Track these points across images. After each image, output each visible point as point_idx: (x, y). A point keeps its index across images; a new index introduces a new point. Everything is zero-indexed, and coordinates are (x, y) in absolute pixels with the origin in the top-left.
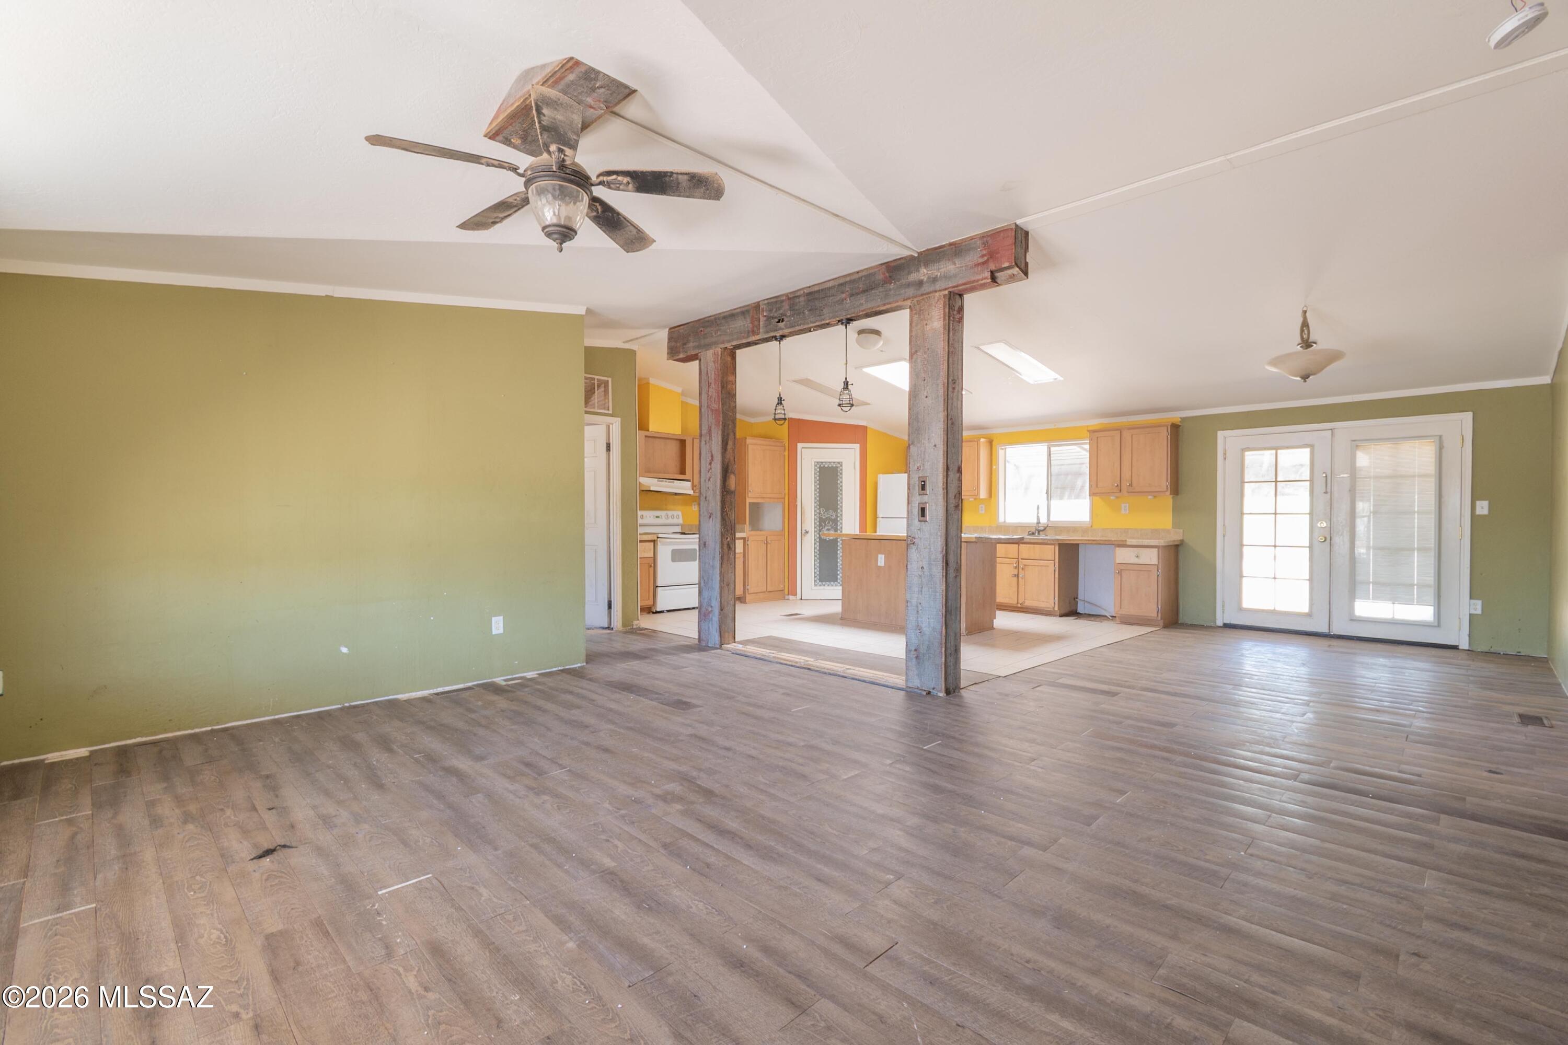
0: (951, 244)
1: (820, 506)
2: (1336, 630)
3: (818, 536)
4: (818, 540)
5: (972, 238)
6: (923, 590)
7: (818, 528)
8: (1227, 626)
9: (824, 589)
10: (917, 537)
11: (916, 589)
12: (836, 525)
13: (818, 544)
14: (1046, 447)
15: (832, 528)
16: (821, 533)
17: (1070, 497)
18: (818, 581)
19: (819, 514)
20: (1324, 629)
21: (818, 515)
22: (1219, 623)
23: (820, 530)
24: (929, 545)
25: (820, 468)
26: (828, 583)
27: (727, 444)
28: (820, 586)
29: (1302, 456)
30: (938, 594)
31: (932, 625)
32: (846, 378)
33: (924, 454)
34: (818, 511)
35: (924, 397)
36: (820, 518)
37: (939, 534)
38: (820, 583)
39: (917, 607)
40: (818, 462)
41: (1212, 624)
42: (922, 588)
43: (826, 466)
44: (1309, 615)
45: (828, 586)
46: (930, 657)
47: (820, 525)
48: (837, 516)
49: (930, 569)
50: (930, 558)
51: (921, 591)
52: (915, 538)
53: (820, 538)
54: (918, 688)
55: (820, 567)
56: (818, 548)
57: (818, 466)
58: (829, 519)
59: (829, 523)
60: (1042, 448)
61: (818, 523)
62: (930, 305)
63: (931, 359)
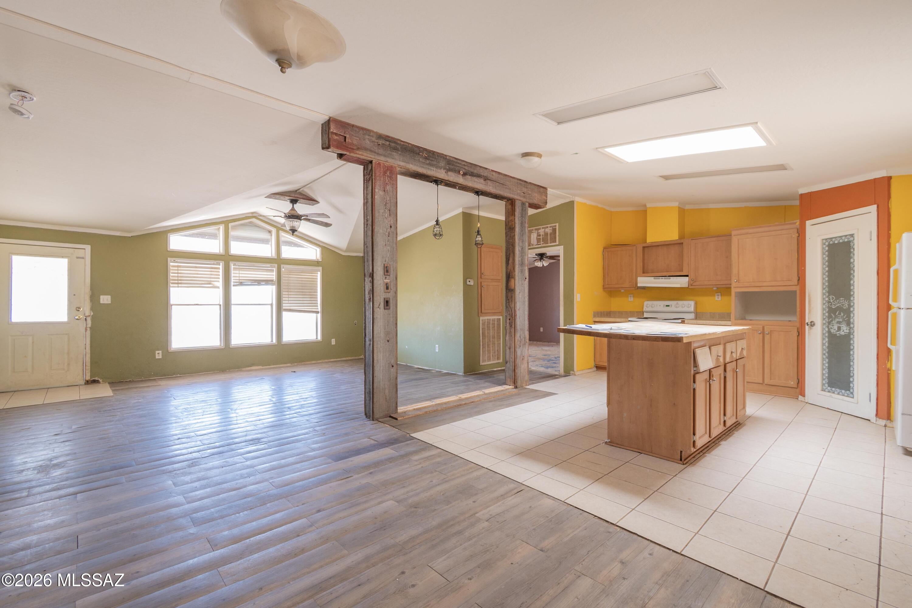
1: (830, 292)
3: (827, 329)
4: (827, 335)
7: (827, 319)
9: (831, 396)
12: (849, 317)
13: (827, 339)
15: (844, 320)
16: (830, 326)
18: (827, 385)
19: (829, 302)
21: (827, 304)
23: (829, 323)
25: (829, 245)
26: (838, 390)
27: (509, 260)
28: (829, 392)
34: (827, 299)
36: (829, 307)
38: (829, 388)
40: (826, 239)
43: (836, 242)
45: (839, 394)
47: (830, 317)
48: (850, 306)
53: (829, 332)
55: (829, 368)
56: (827, 344)
57: (827, 244)
58: (840, 309)
59: (840, 314)
61: (827, 314)
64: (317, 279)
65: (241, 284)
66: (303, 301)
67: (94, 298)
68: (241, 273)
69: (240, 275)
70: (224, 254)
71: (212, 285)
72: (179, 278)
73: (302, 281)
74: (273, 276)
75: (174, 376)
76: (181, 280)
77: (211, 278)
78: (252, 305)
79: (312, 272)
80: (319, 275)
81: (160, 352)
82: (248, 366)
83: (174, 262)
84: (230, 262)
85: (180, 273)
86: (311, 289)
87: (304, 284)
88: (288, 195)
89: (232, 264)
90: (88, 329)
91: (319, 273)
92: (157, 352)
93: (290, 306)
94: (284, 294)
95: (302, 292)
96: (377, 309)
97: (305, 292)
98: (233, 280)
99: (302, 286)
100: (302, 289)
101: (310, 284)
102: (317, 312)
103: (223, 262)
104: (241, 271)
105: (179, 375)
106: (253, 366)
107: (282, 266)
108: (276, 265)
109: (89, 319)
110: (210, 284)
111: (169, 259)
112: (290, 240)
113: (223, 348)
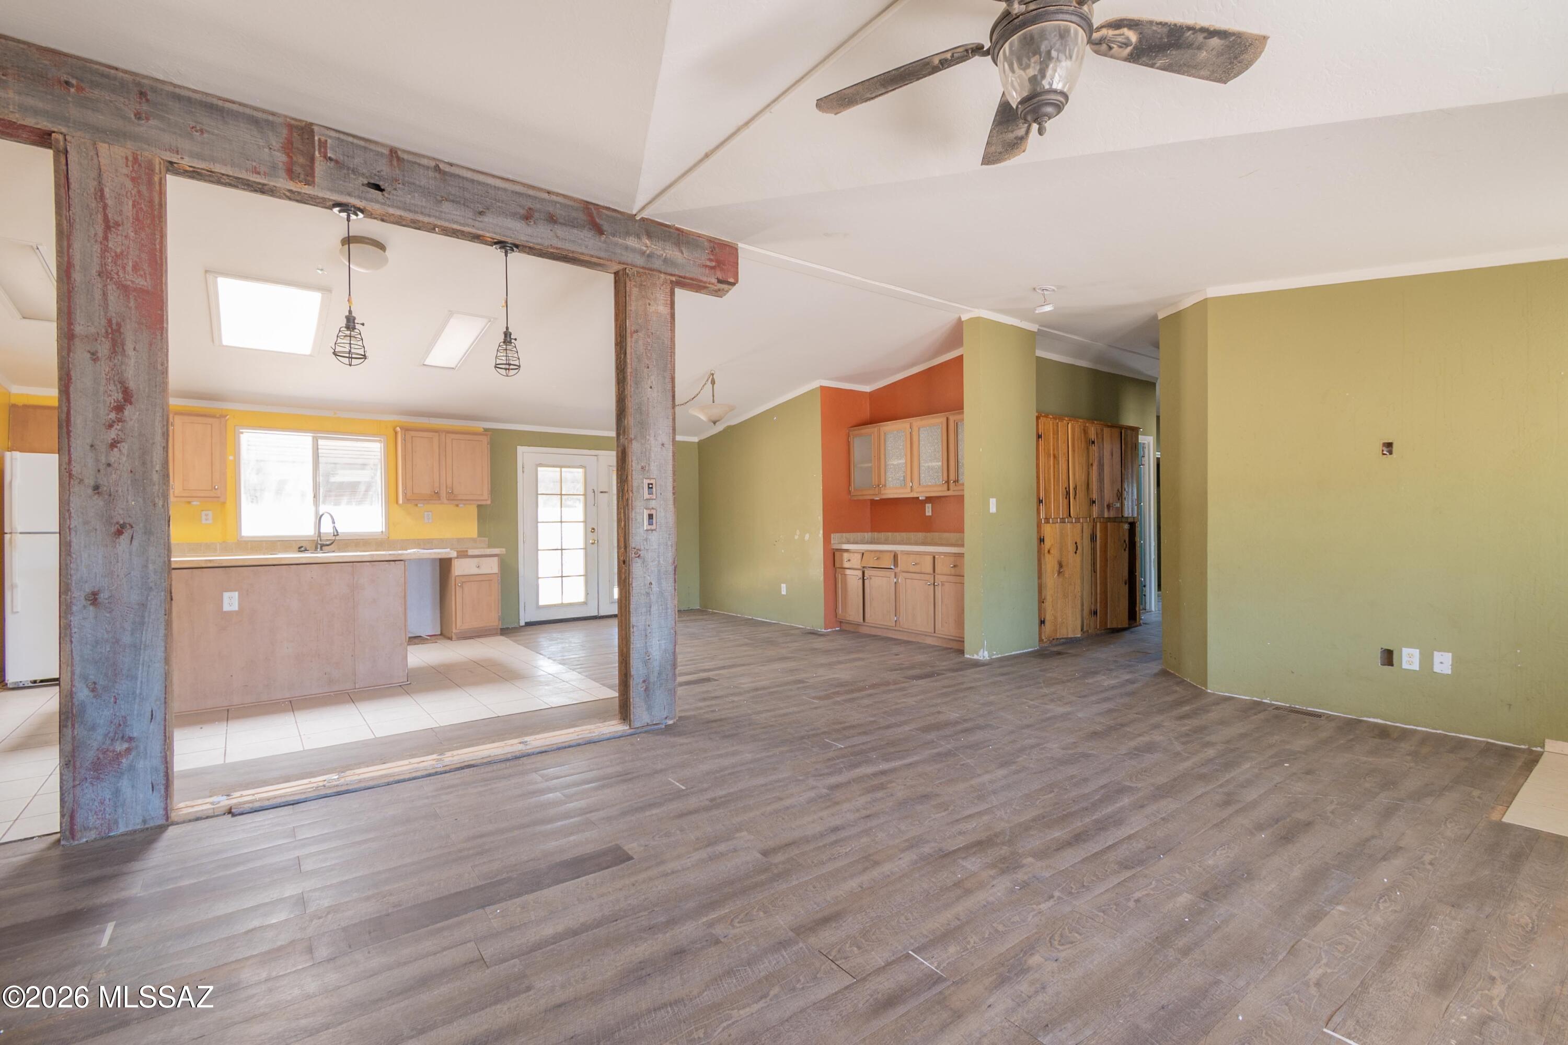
0: (678, 229)
2: (602, 613)
5: (699, 236)
6: (652, 610)
8: (529, 624)
10: (642, 548)
11: (644, 610)
14: (311, 438)
17: (349, 503)
20: (595, 614)
22: (522, 623)
24: (659, 557)
29: (579, 473)
30: (669, 610)
31: (663, 647)
32: (507, 328)
33: (650, 453)
35: (647, 386)
37: (670, 543)
39: (645, 630)
41: (516, 625)
42: (650, 607)
44: (585, 603)
46: (661, 684)
49: (660, 584)
50: (659, 571)
51: (650, 611)
52: (640, 550)
54: (648, 725)
60: (305, 440)
62: (654, 285)
63: (656, 345)
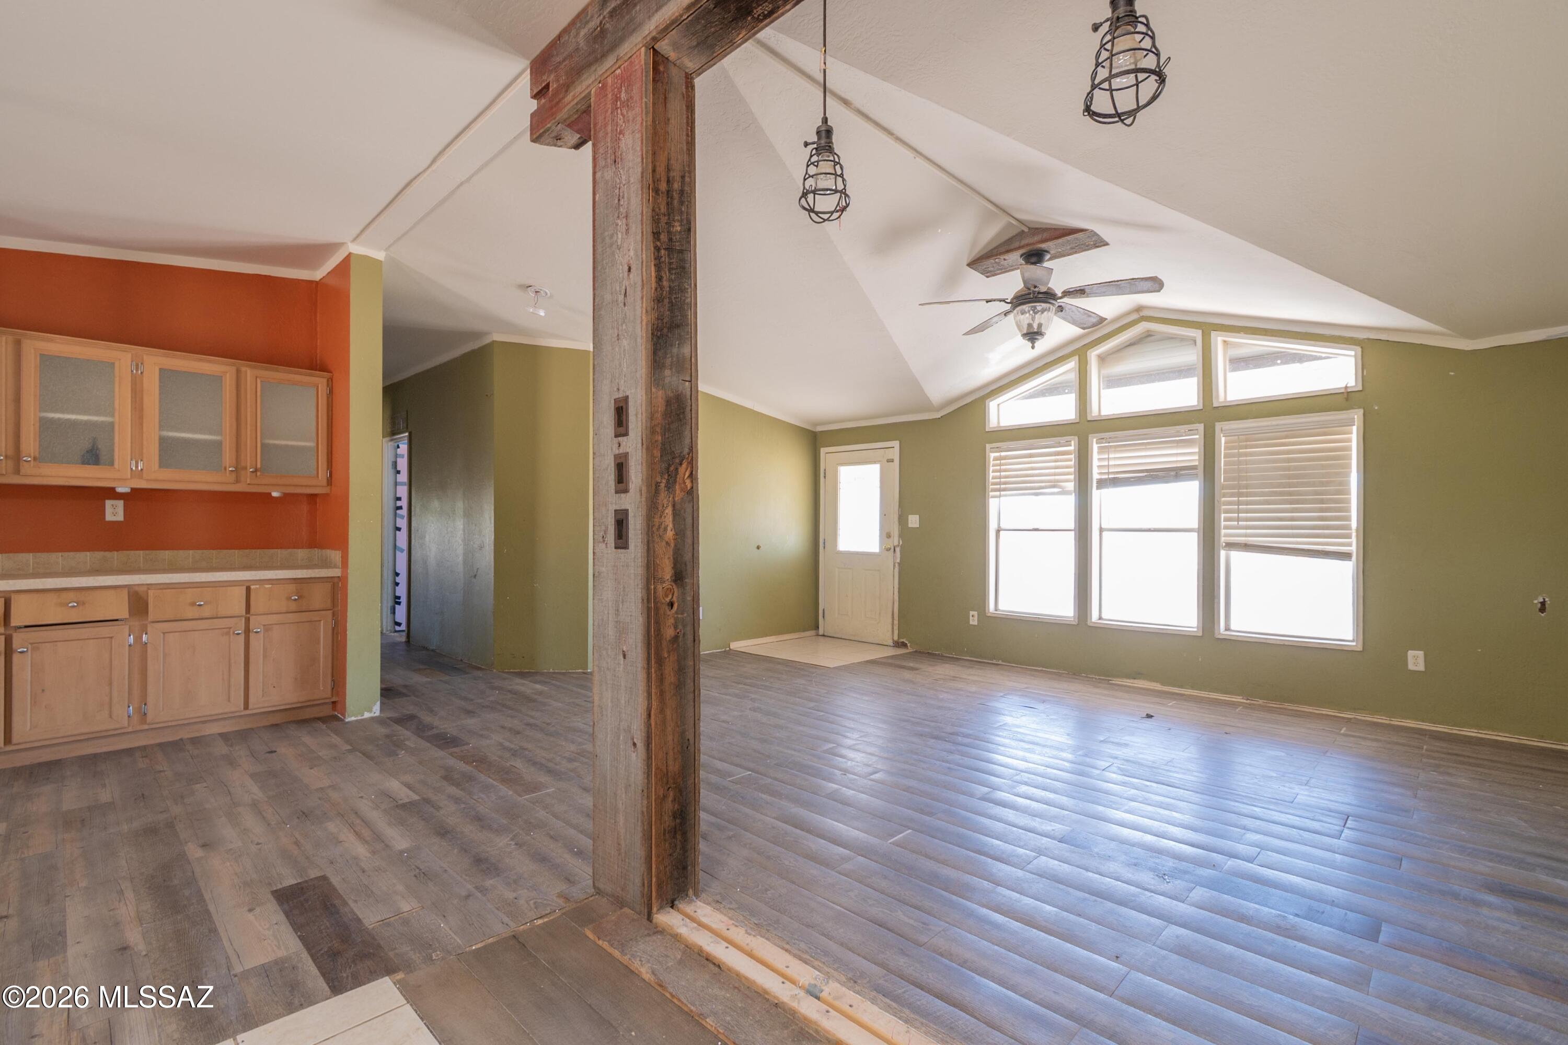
64: (1349, 449)
65: (1114, 482)
66: (1292, 519)
67: (902, 520)
68: (1115, 458)
69: (1112, 463)
70: (1078, 421)
71: (1060, 490)
72: (1002, 480)
73: (1289, 460)
74: (1191, 455)
75: (994, 662)
76: (1005, 483)
77: (1055, 475)
78: (1149, 530)
79: (1324, 429)
80: (1354, 437)
81: (975, 613)
82: (1129, 676)
83: (999, 449)
84: (1090, 436)
85: (1005, 471)
86: (1322, 484)
87: (1296, 468)
88: (1003, 249)
89: (1095, 440)
90: (897, 565)
91: (1355, 428)
92: (972, 613)
93: (1246, 536)
94: (1225, 502)
95: (1290, 494)
96: (600, 544)
97: (1299, 494)
98: (1096, 475)
99: (1289, 477)
100: (1290, 485)
101: (1323, 467)
102: (1346, 556)
103: (1076, 438)
104: (1115, 452)
105: (1000, 662)
106: (1139, 678)
107: (1218, 426)
108: (1201, 427)
109: (898, 550)
110: (1054, 487)
111: (988, 446)
112: (1266, 348)
113: (1074, 623)
